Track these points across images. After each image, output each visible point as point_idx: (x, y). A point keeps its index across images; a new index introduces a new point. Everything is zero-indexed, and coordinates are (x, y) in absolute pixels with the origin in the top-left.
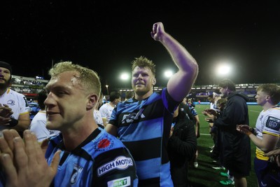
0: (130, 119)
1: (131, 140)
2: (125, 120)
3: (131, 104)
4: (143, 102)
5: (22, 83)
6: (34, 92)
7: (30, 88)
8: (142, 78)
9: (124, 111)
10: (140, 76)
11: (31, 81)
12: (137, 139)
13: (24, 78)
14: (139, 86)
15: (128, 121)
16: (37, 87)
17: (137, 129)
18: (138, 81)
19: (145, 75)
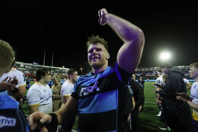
0: (87, 92)
1: (87, 112)
2: (82, 93)
3: (89, 78)
4: (99, 75)
5: (24, 67)
6: (32, 73)
7: (29, 70)
8: (97, 52)
9: (83, 85)
10: (95, 51)
11: (30, 66)
12: (92, 112)
13: (26, 64)
14: (94, 61)
15: (85, 94)
16: (34, 70)
17: (93, 102)
18: (93, 56)
19: (99, 50)
